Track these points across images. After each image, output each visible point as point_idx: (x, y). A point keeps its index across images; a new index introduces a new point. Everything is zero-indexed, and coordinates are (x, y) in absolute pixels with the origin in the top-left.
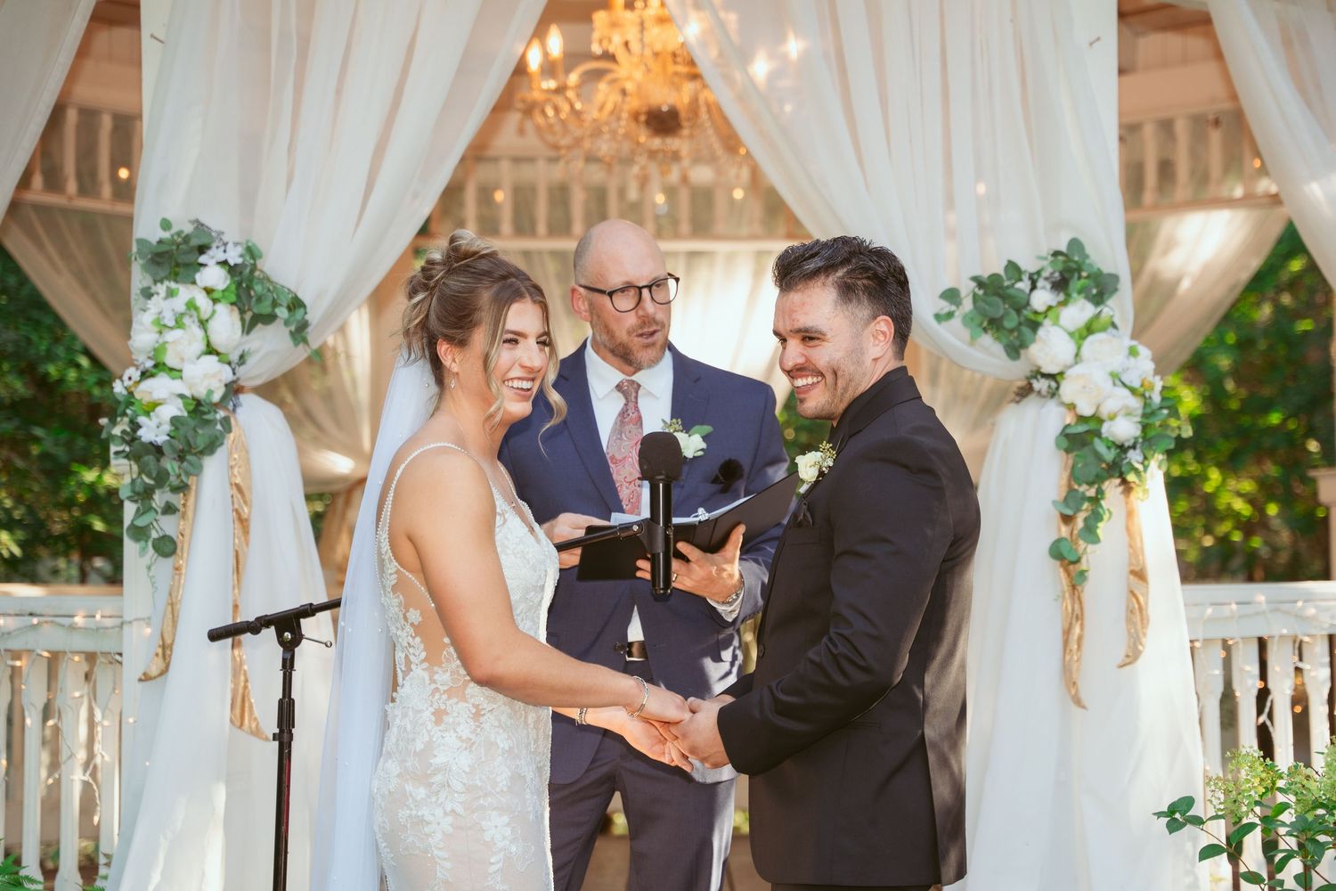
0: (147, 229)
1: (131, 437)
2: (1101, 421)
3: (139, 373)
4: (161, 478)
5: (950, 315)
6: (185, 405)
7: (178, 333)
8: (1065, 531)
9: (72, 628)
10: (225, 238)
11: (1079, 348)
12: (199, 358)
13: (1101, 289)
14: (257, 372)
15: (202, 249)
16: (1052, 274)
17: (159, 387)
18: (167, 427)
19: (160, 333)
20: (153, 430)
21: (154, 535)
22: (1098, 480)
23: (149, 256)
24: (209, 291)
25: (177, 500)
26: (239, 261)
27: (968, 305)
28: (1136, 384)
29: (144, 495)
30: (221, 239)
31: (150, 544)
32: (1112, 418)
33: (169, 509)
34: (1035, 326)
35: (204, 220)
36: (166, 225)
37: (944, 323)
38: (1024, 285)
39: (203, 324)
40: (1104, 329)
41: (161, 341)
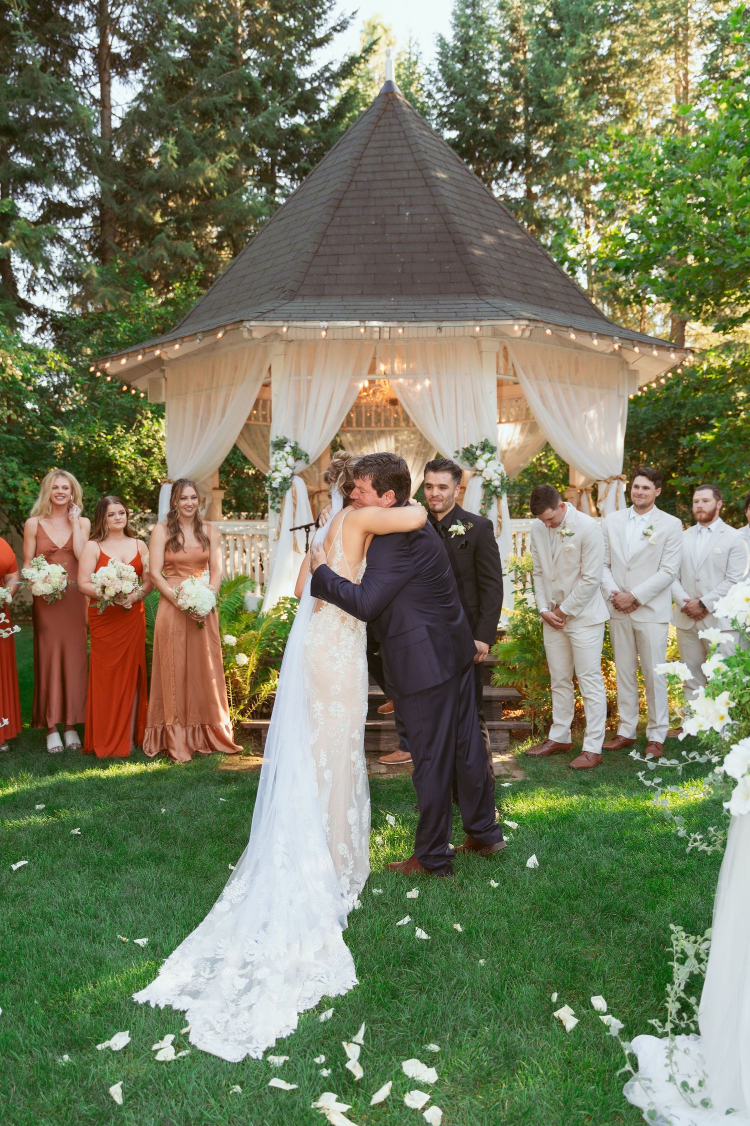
1: (270, 486)
2: (492, 481)
3: (272, 471)
4: (277, 495)
6: (282, 479)
7: (280, 462)
8: (483, 507)
9: (257, 529)
10: (291, 440)
11: (487, 464)
12: (285, 468)
13: (493, 450)
14: (297, 471)
15: (286, 443)
16: (481, 447)
17: (276, 475)
18: (278, 484)
19: (276, 462)
20: (275, 484)
21: (276, 508)
22: (490, 495)
23: (274, 445)
24: (287, 452)
25: (281, 500)
26: (294, 445)
27: (461, 454)
28: (500, 473)
29: (273, 499)
30: (289, 441)
31: (275, 510)
32: (494, 481)
33: (279, 502)
34: (476, 459)
35: (286, 436)
36: (277, 437)
38: (474, 450)
39: (286, 460)
40: (493, 460)
41: (277, 464)
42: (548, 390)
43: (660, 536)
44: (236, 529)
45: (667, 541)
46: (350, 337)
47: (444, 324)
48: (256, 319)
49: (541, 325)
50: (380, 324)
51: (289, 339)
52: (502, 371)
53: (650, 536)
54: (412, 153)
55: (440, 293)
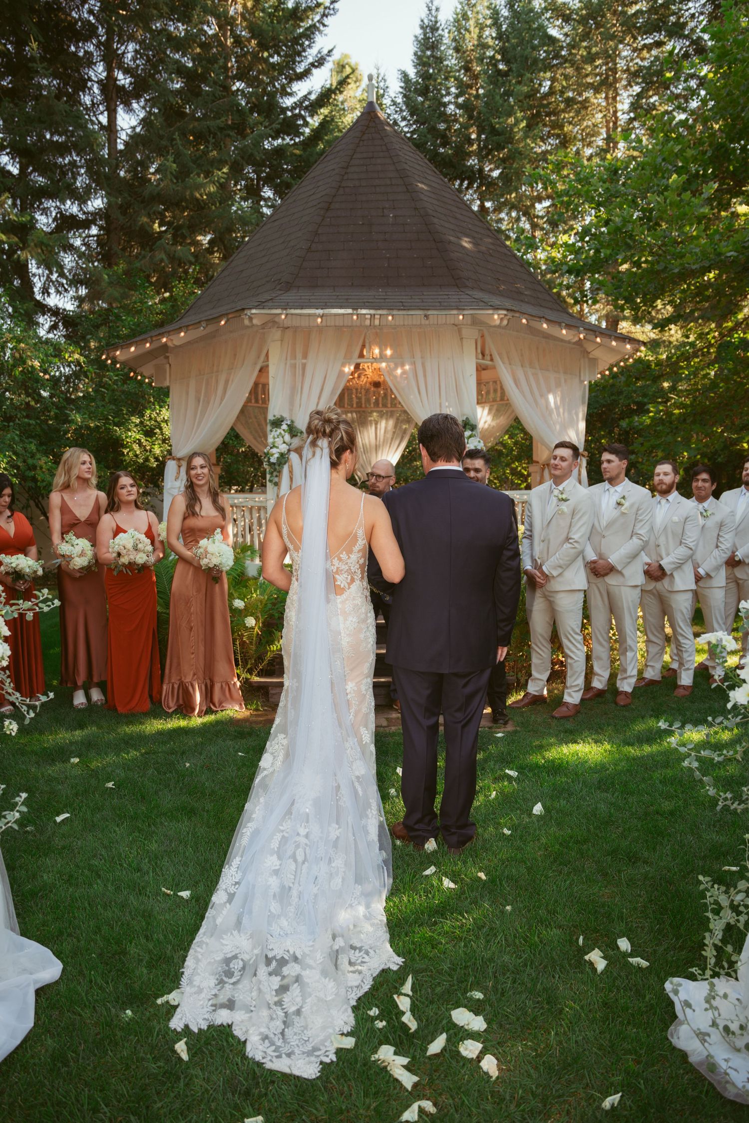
0: (270, 417)
1: (268, 461)
3: (270, 448)
4: (275, 470)
6: (280, 454)
7: (278, 439)
10: (287, 419)
12: (282, 444)
14: (293, 446)
15: (282, 421)
17: (274, 451)
18: (276, 459)
19: (274, 439)
20: (273, 460)
21: (274, 482)
23: (271, 423)
24: (284, 430)
25: (278, 474)
26: (290, 423)
35: (283, 415)
36: (274, 416)
39: (283, 437)
42: (520, 374)
43: (632, 505)
44: (236, 501)
45: (638, 510)
46: (341, 324)
47: (430, 312)
48: (256, 307)
49: (517, 315)
50: (372, 312)
51: (286, 326)
52: (480, 356)
53: (622, 505)
54: (394, 164)
55: (424, 285)
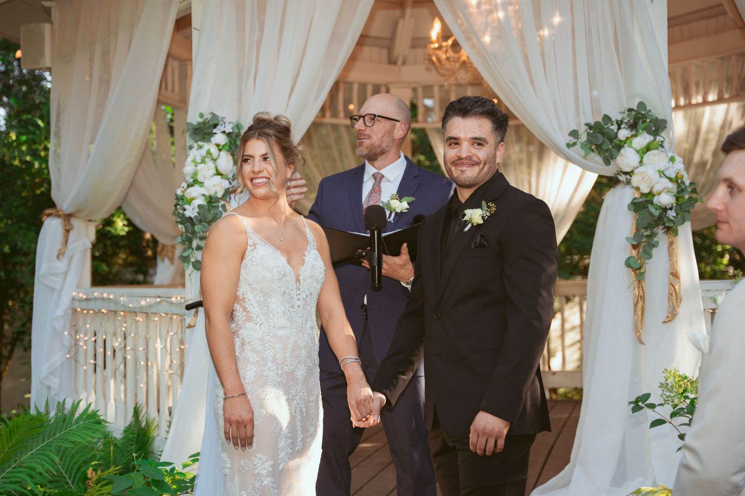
2: (654, 196)
3: (187, 185)
4: (195, 234)
5: (575, 144)
6: (205, 199)
7: (203, 165)
8: (634, 253)
9: (172, 303)
10: (225, 120)
11: (642, 158)
12: (213, 176)
13: (656, 127)
15: (215, 126)
16: (629, 121)
17: (195, 191)
18: (197, 210)
19: (196, 166)
20: (191, 212)
21: (193, 260)
22: (651, 226)
23: (192, 131)
24: (218, 145)
25: (202, 243)
26: (231, 131)
27: (584, 138)
28: (673, 176)
29: (188, 242)
30: (223, 121)
31: (191, 264)
32: (659, 194)
33: (199, 248)
34: (619, 147)
35: (215, 112)
36: (201, 115)
37: (571, 148)
38: (614, 127)
39: (215, 160)
40: (657, 148)
41: (196, 170)
44: (143, 303)
